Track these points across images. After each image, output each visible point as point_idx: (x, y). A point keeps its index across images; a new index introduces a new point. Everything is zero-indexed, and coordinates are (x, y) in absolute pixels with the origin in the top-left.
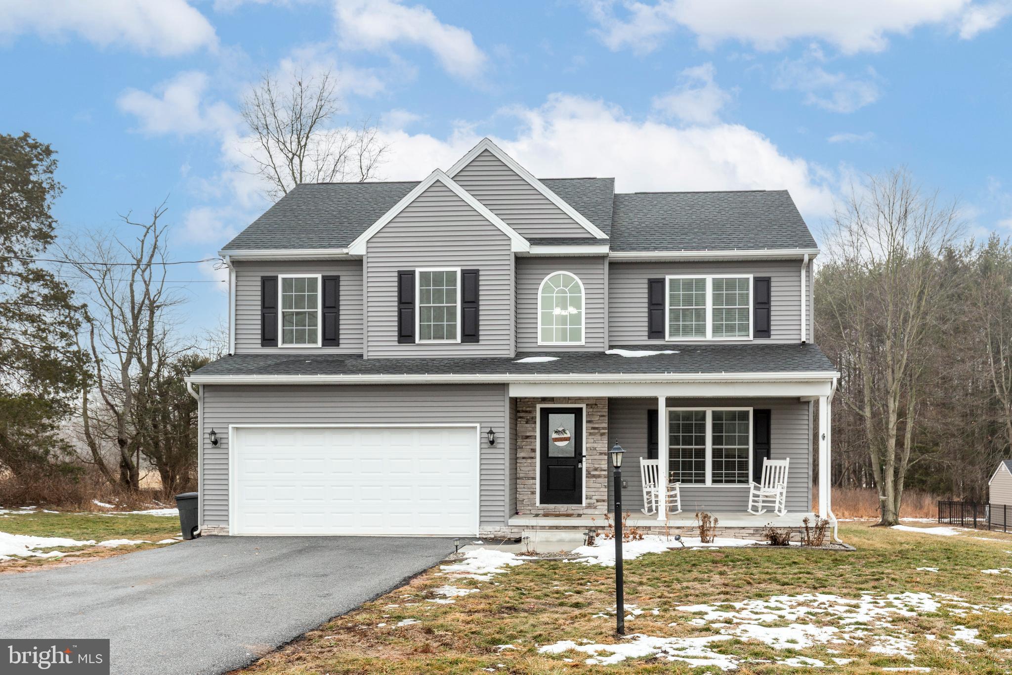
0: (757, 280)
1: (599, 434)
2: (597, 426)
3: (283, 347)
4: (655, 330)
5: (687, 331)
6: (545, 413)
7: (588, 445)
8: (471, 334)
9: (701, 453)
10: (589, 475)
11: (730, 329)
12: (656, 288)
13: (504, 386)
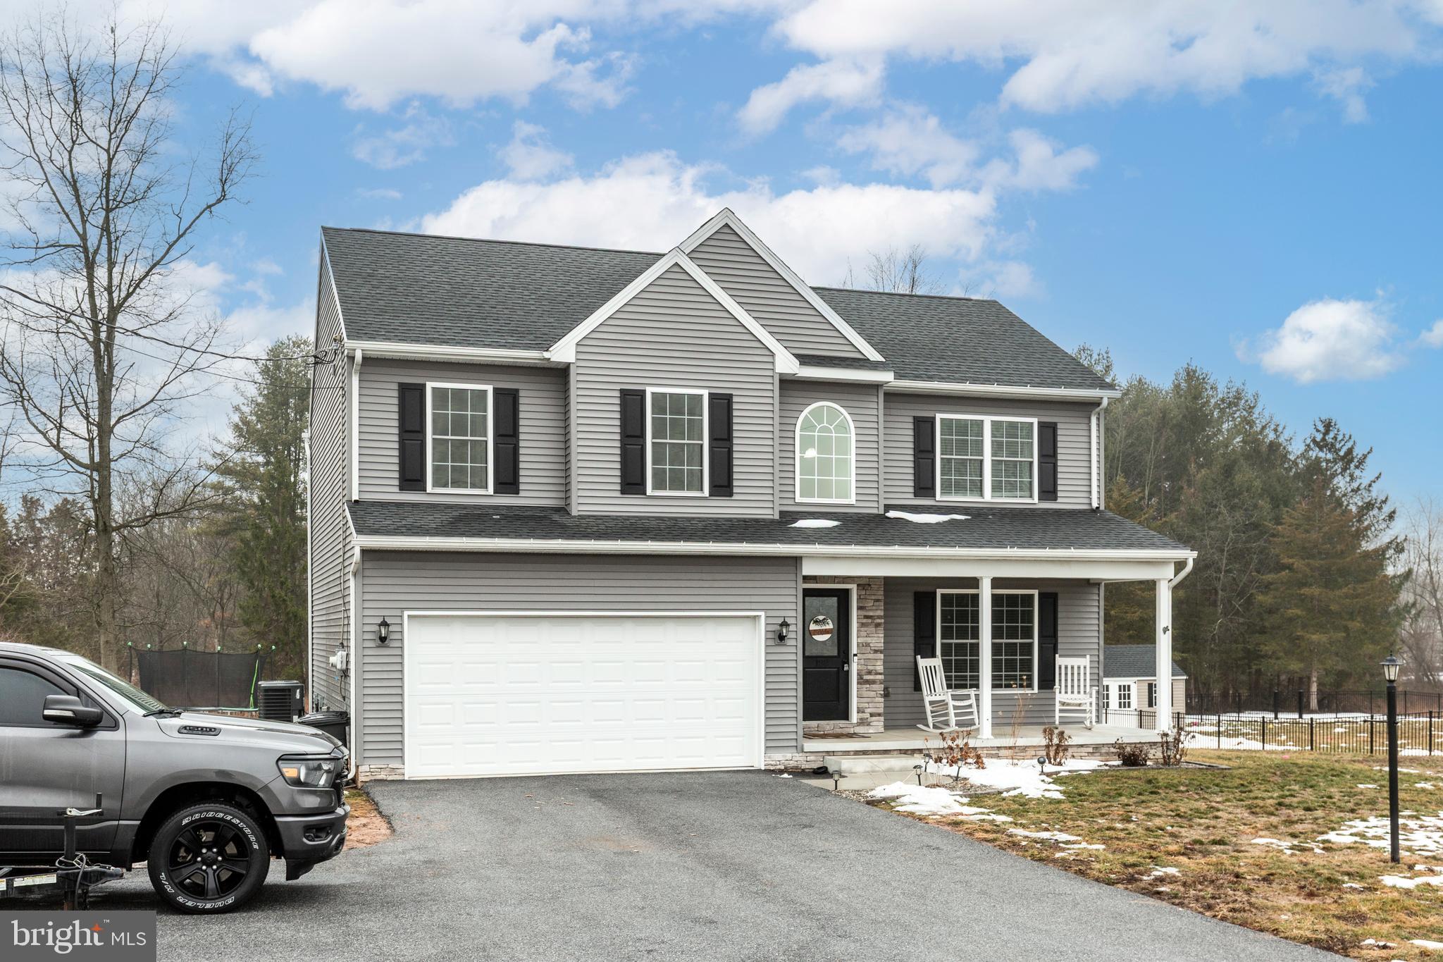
0: (1041, 426)
1: (873, 625)
2: (871, 614)
3: (433, 492)
4: (924, 485)
5: (960, 488)
7: (861, 640)
8: (723, 486)
9: (977, 650)
10: (861, 681)
11: (1012, 487)
12: (923, 430)
13: (796, 560)
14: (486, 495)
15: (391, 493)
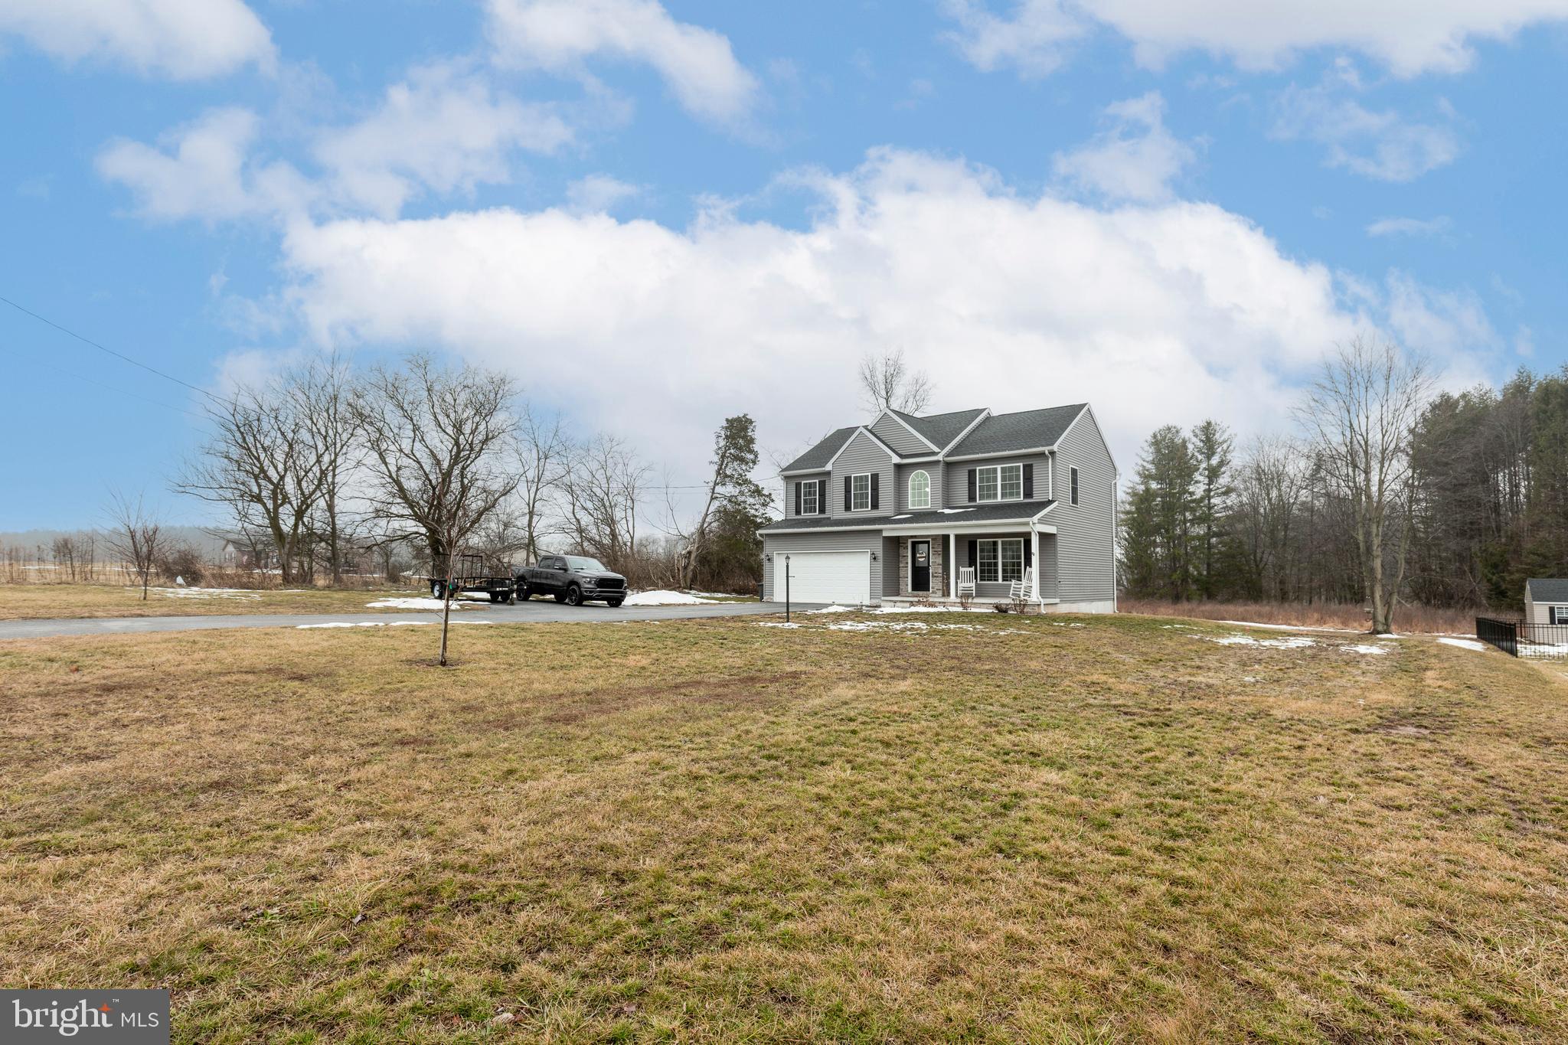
0: (1024, 466)
1: (937, 554)
2: (936, 549)
3: (804, 515)
4: (972, 498)
5: (989, 497)
6: (914, 544)
7: (933, 561)
8: (875, 506)
9: (996, 564)
10: (933, 576)
11: (1011, 494)
12: (972, 474)
13: (880, 531)
14: (816, 515)
15: (793, 516)
